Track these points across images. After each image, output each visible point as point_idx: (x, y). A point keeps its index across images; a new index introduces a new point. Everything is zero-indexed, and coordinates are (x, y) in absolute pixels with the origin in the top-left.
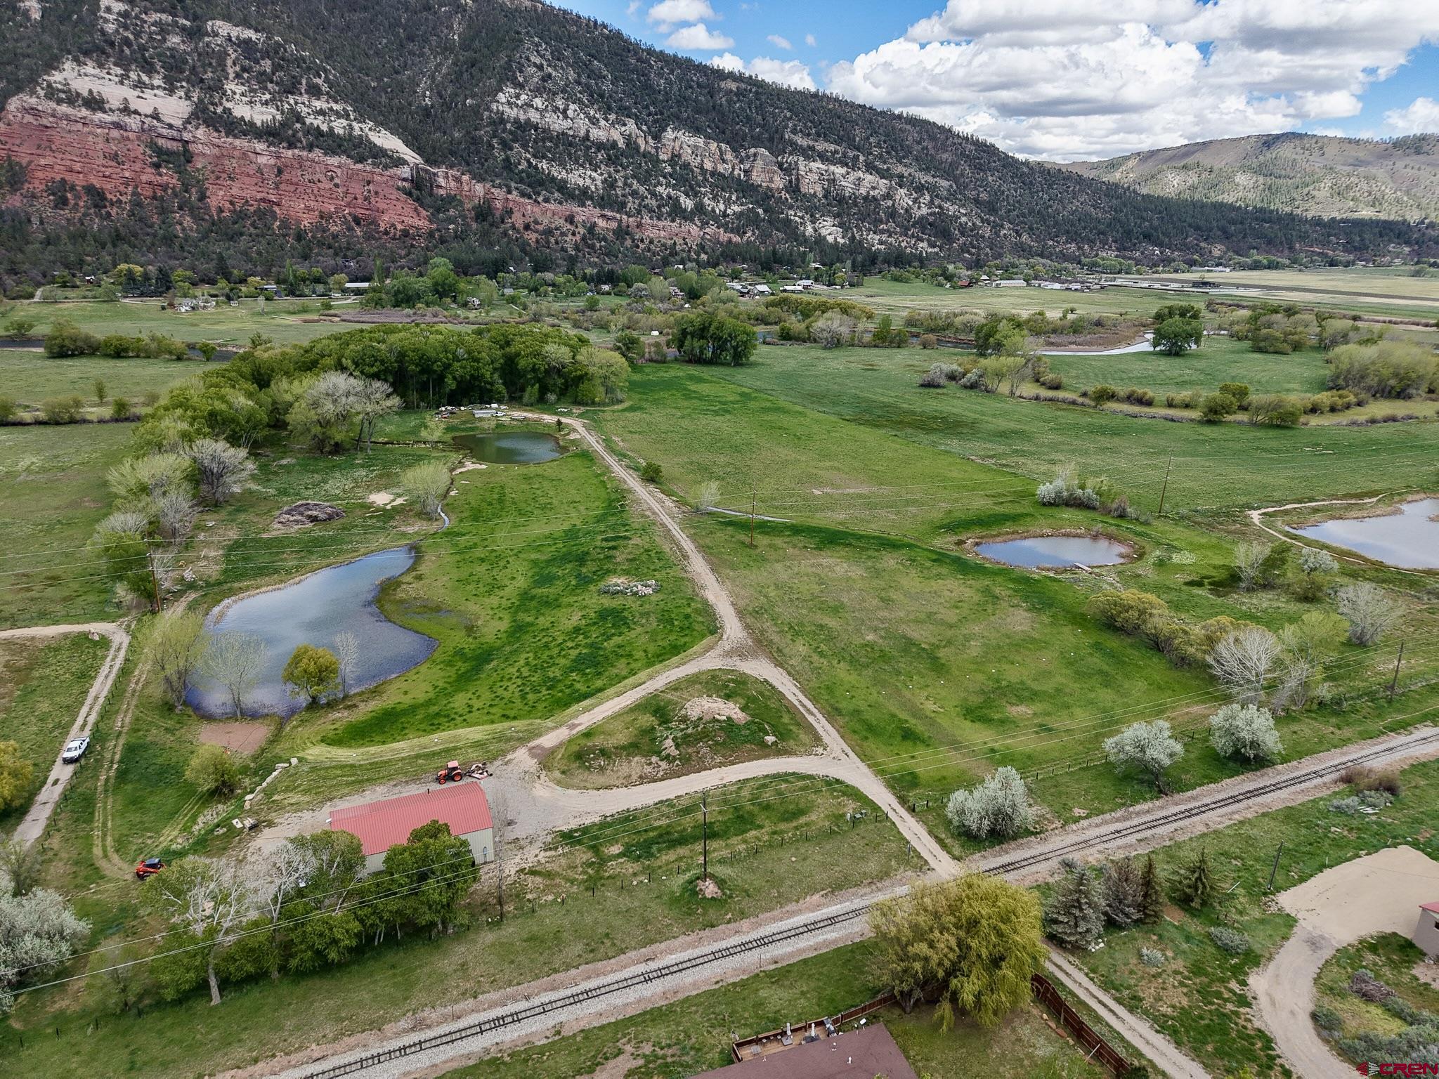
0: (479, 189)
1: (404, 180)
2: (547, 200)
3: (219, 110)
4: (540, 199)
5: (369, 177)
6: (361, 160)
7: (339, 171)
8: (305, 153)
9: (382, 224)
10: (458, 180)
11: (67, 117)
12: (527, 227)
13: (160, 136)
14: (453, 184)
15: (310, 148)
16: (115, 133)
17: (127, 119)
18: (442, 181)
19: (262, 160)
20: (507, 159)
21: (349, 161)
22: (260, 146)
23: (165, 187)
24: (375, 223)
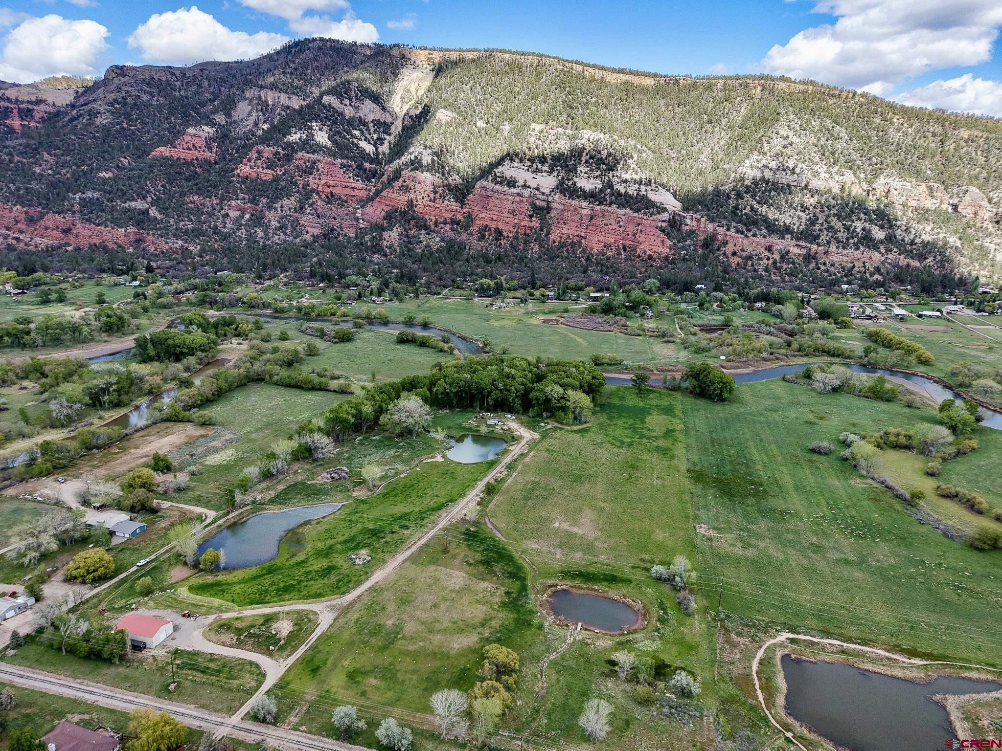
0: (710, 227)
1: (664, 221)
2: (754, 235)
3: (571, 182)
4: (749, 235)
5: (639, 221)
6: (637, 211)
7: (623, 217)
8: (607, 208)
9: (639, 251)
10: (699, 221)
11: (498, 192)
12: (734, 254)
13: (538, 199)
14: (695, 223)
15: (610, 204)
16: (517, 199)
17: (524, 191)
18: (688, 221)
19: (584, 212)
20: (736, 208)
21: (631, 212)
22: (584, 204)
23: (531, 228)
24: (635, 250)
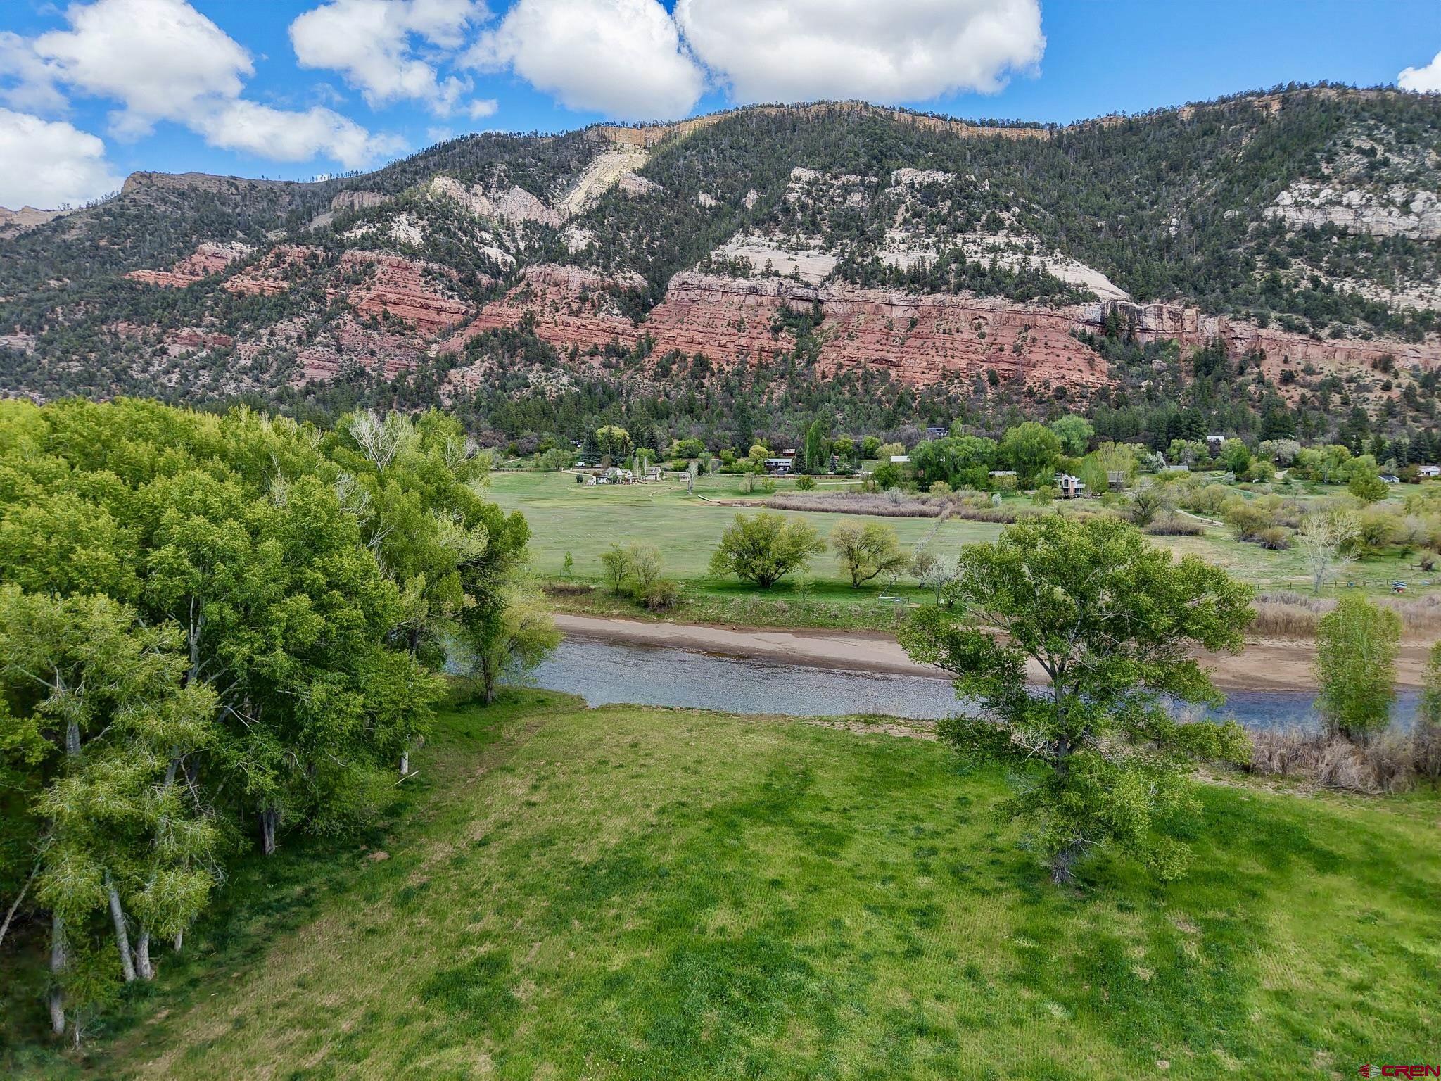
0: (1211, 326)
1: (1088, 322)
2: (1337, 334)
3: (869, 260)
4: (1323, 333)
5: (1029, 320)
6: (1023, 298)
7: (990, 316)
8: (949, 297)
9: (1029, 382)
10: (1177, 317)
11: (710, 289)
12: (1287, 378)
13: (796, 298)
14: (1168, 324)
15: (958, 289)
16: (751, 300)
17: (765, 282)
18: (1151, 322)
19: (897, 313)
20: (1275, 280)
21: (1007, 301)
22: (897, 295)
23: (776, 353)
24: (1020, 381)
